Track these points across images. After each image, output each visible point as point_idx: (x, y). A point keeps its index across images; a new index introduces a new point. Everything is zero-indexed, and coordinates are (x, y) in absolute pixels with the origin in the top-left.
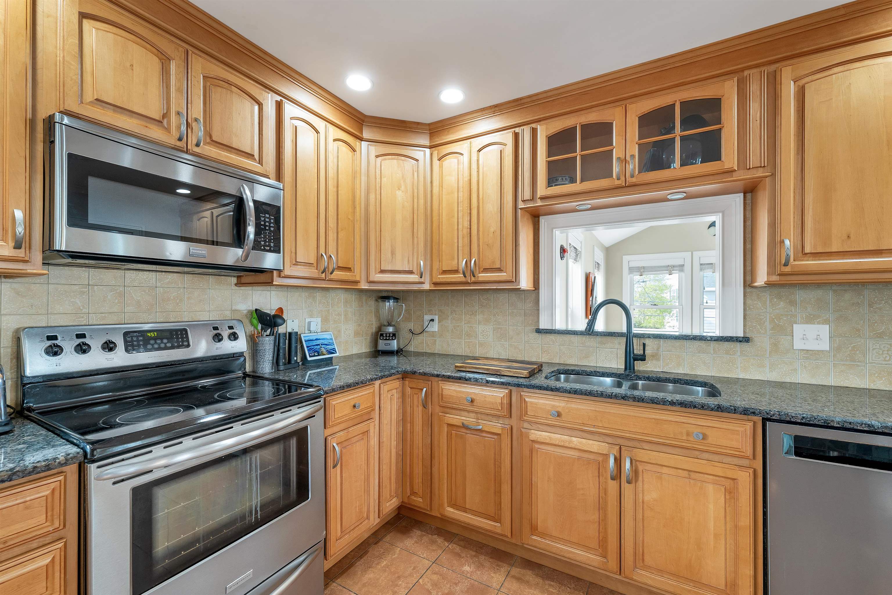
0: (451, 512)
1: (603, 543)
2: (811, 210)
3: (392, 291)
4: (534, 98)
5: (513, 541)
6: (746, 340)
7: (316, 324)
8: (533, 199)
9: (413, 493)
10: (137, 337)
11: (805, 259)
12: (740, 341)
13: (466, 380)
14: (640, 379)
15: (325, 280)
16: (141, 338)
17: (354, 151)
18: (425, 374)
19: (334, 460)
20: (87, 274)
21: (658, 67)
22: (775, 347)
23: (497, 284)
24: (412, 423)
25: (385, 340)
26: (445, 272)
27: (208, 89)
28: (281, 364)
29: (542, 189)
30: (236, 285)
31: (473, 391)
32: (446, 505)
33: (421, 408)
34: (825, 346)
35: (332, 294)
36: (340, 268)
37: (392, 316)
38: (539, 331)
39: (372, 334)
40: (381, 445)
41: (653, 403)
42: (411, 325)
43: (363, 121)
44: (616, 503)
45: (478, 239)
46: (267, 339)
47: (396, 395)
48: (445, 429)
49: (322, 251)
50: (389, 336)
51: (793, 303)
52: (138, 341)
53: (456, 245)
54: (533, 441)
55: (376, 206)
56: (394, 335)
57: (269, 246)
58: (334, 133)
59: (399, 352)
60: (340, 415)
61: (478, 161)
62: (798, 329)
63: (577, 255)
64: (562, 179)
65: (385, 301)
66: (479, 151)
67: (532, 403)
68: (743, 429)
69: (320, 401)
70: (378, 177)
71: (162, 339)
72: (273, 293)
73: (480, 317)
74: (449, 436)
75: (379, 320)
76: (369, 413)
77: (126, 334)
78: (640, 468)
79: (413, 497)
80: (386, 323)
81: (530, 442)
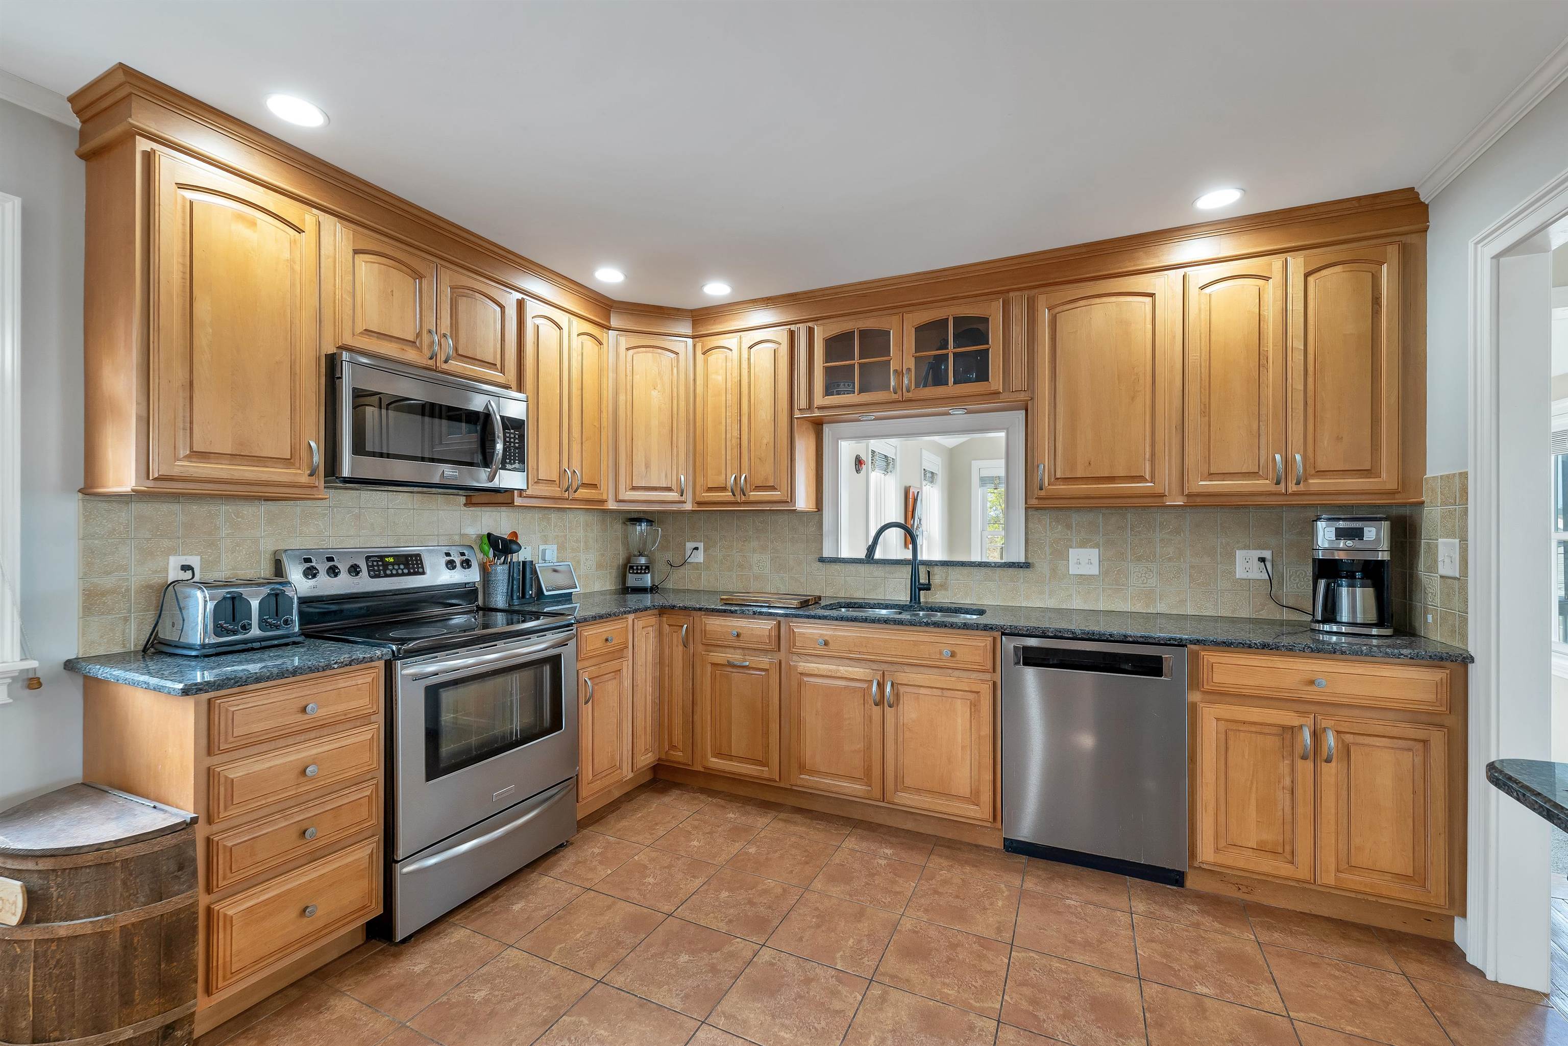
0: (715, 762)
1: (868, 771)
2: (1061, 437)
3: (644, 512)
4: (810, 295)
5: (782, 785)
6: (1026, 565)
7: (552, 552)
8: (810, 407)
9: (673, 747)
10: (377, 561)
11: (1058, 483)
12: (1021, 567)
13: (732, 613)
14: (923, 610)
15: (567, 499)
16: (380, 563)
17: (601, 344)
18: (685, 608)
19: (586, 696)
21: (933, 278)
22: (1054, 570)
23: (771, 505)
24: (671, 666)
25: (635, 573)
26: (710, 489)
27: (454, 300)
28: (515, 598)
29: (819, 399)
30: (465, 505)
31: (739, 624)
32: (709, 755)
33: (681, 648)
34: (1094, 570)
35: (570, 515)
36: (585, 485)
37: (645, 543)
38: (822, 560)
39: (618, 568)
40: (635, 688)
41: (911, 625)
42: (669, 556)
43: (611, 307)
44: (879, 729)
45: (749, 451)
46: (500, 567)
47: (652, 633)
48: (709, 668)
49: (565, 466)
50: (641, 569)
51: (1069, 527)
52: (378, 566)
53: (724, 457)
54: (801, 674)
55: (626, 408)
56: (647, 567)
57: (514, 463)
58: (579, 326)
59: (653, 589)
60: (592, 648)
61: (749, 359)
62: (1074, 554)
63: (888, 464)
64: (844, 385)
65: (635, 524)
66: (751, 347)
67: (800, 633)
68: (983, 644)
69: (573, 630)
70: (629, 373)
71: (399, 565)
72: (503, 514)
73: (754, 544)
74: (713, 678)
75: (628, 549)
76: (622, 650)
77: (368, 558)
78: (902, 689)
79: (672, 752)
80: (636, 553)
81: (799, 675)
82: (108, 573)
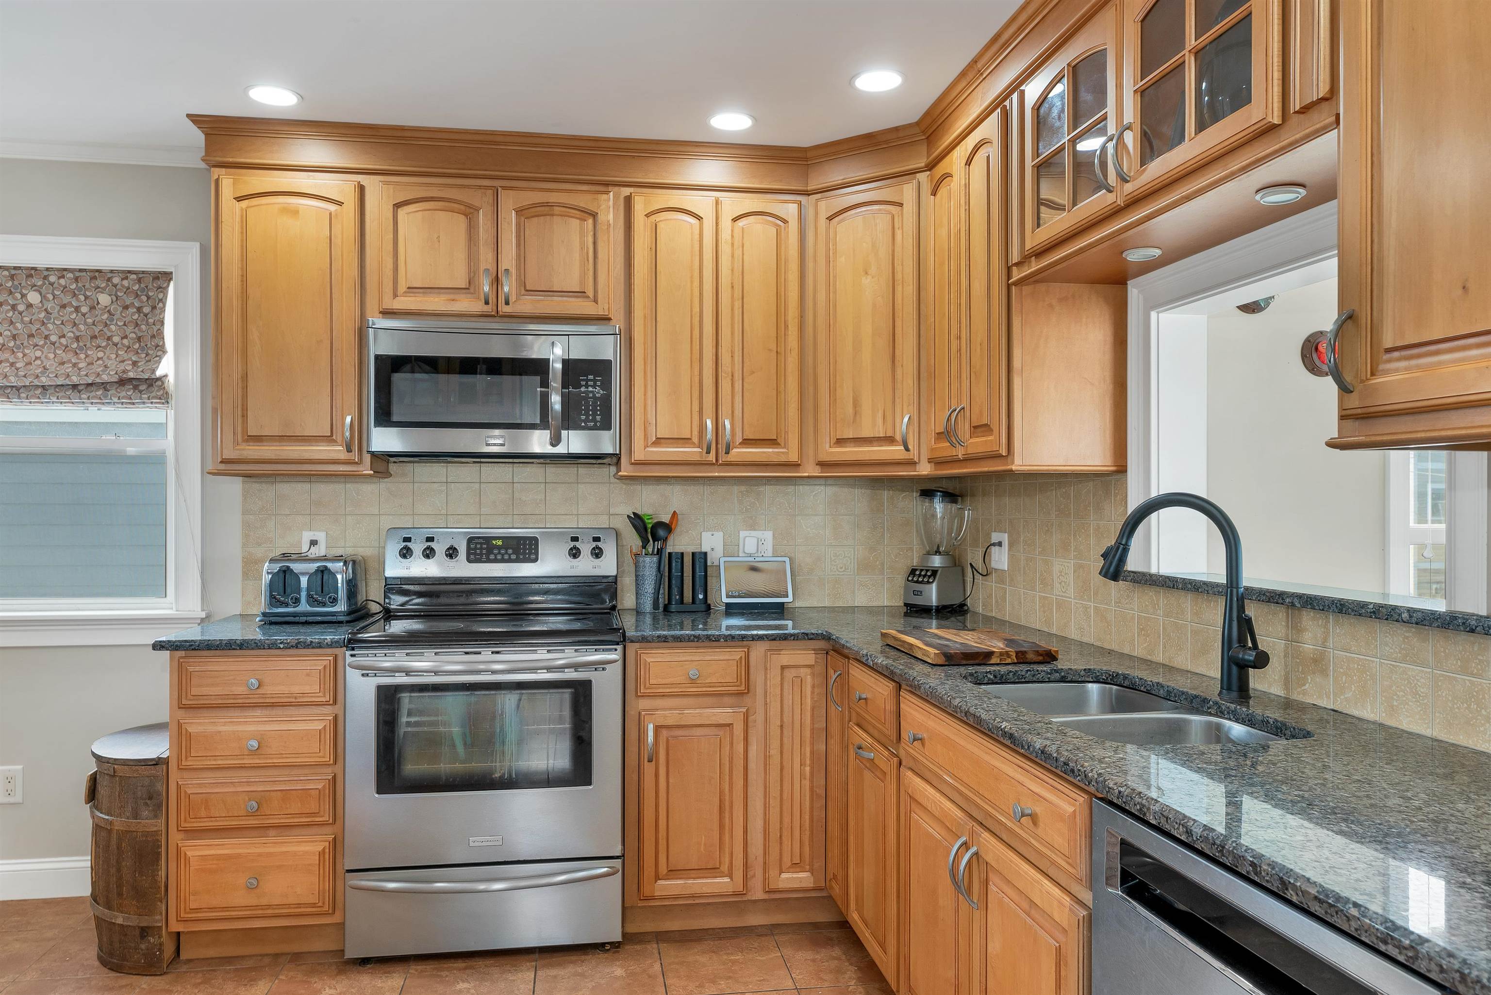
7: (760, 542)
8: (1022, 258)
9: (834, 875)
10: (481, 544)
15: (718, 464)
16: (485, 546)
17: (784, 221)
20: (445, 470)
24: (834, 737)
25: (915, 582)
27: (522, 224)
28: (673, 602)
29: (1029, 237)
30: (615, 477)
31: (868, 681)
32: (852, 905)
33: (837, 709)
36: (749, 442)
37: (942, 533)
40: (767, 761)
46: (648, 559)
47: (809, 678)
49: (707, 416)
50: (925, 576)
52: (481, 549)
54: (908, 794)
57: (594, 420)
58: (737, 206)
60: (661, 681)
61: (968, 186)
66: (968, 163)
68: (1071, 810)
71: (507, 549)
74: (854, 770)
77: (469, 540)
79: (833, 883)
82: (259, 544)
